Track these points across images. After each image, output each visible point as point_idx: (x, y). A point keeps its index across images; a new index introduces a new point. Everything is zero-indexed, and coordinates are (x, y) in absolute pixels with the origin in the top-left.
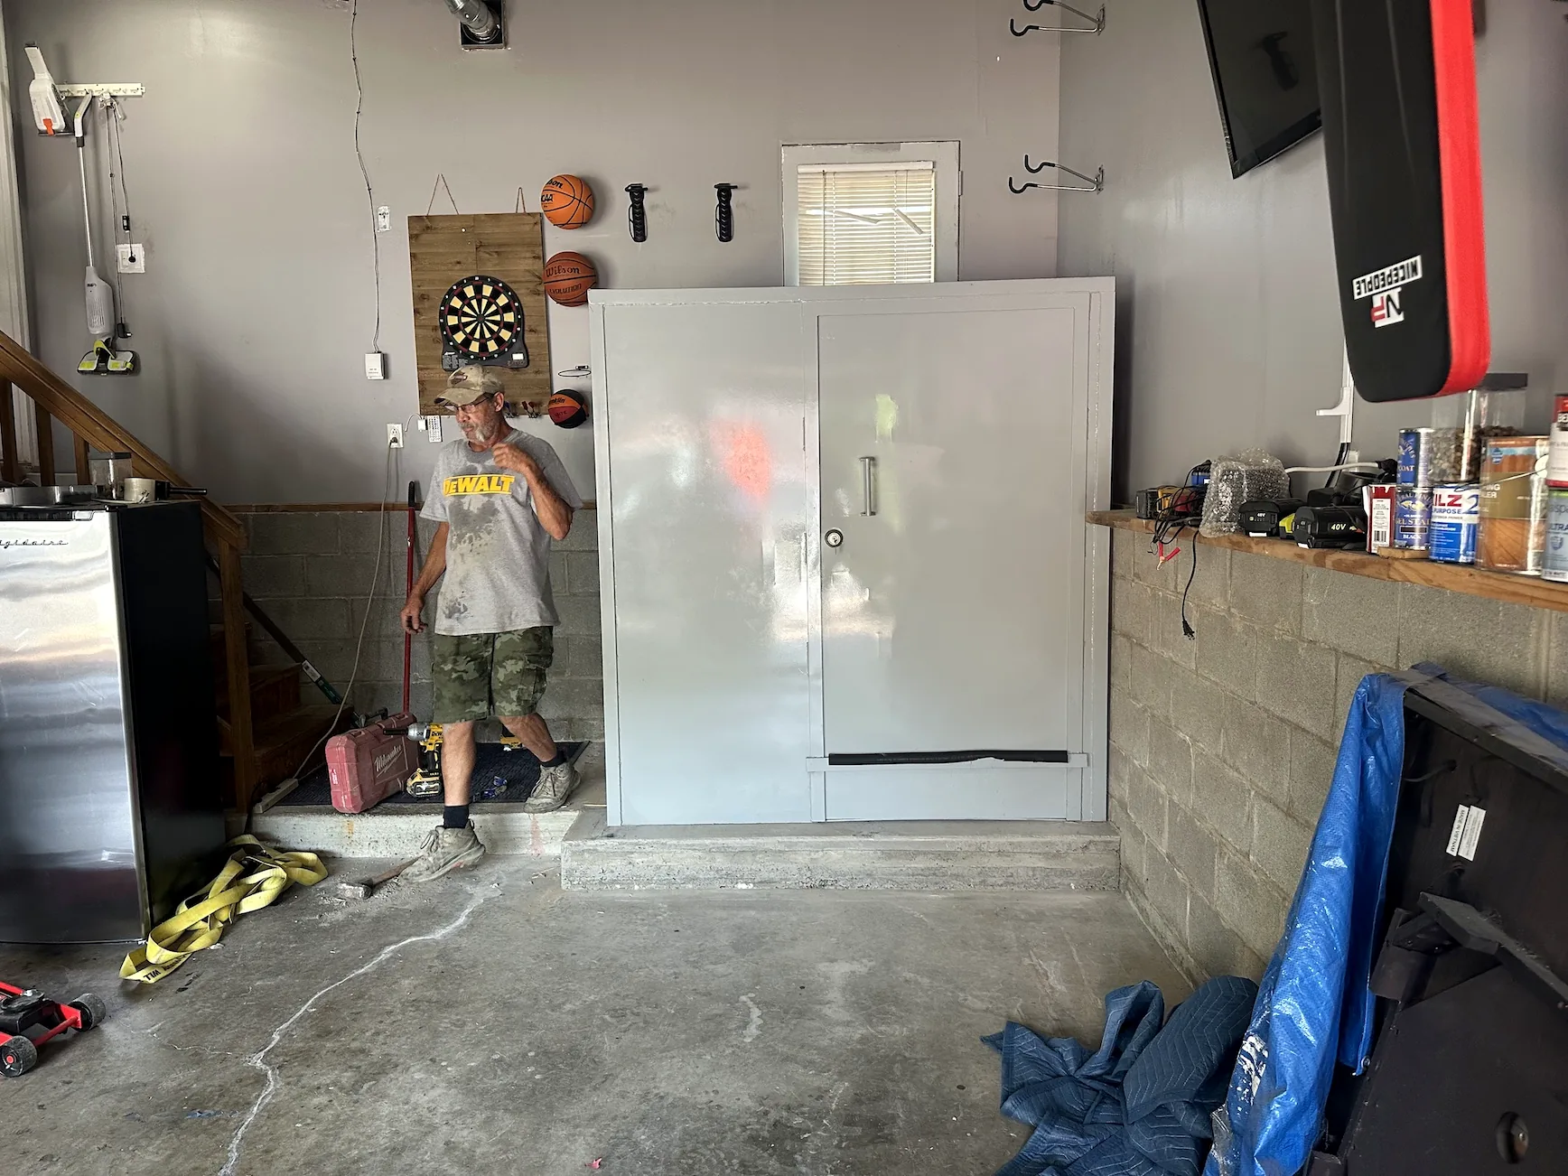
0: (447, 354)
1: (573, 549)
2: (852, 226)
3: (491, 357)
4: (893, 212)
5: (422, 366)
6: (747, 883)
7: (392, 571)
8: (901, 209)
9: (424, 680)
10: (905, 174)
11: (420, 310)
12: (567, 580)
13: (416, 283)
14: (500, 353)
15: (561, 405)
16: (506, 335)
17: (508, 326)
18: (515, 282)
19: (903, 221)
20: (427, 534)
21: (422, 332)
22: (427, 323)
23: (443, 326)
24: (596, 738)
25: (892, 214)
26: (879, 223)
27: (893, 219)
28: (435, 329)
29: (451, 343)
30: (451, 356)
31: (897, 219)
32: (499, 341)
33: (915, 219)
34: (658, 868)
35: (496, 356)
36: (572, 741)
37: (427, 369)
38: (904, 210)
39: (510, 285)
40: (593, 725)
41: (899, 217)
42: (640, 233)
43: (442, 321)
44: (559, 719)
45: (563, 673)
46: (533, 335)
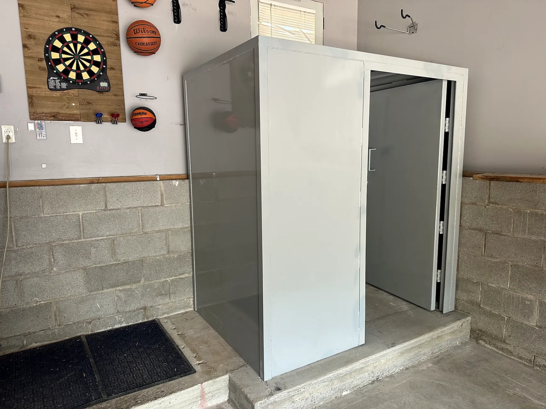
0: (51, 78)
1: (145, 205)
2: (283, 34)
3: (85, 83)
4: (299, 31)
5: (31, 86)
6: (347, 391)
7: (13, 230)
8: (302, 30)
9: (42, 302)
10: (304, 13)
11: (29, 46)
12: (141, 224)
13: (23, 26)
14: (92, 81)
15: (144, 116)
16: (95, 69)
17: (97, 64)
18: (99, 36)
19: (303, 36)
20: (41, 202)
21: (30, 61)
22: (35, 55)
23: (48, 59)
24: (161, 316)
25: (299, 32)
26: (295, 35)
27: (299, 35)
28: (40, 60)
29: (55, 71)
30: (55, 80)
31: (301, 35)
32: (91, 73)
33: (308, 36)
34: (307, 399)
35: (89, 82)
36: (146, 320)
37: (35, 88)
38: (303, 31)
39: (96, 37)
40: (159, 308)
41: (302, 34)
42: (177, 19)
43: (47, 55)
44: (138, 309)
45: (139, 281)
46: (113, 72)
